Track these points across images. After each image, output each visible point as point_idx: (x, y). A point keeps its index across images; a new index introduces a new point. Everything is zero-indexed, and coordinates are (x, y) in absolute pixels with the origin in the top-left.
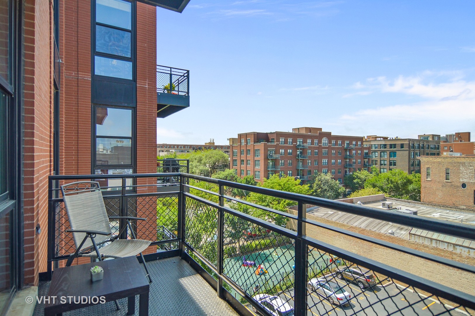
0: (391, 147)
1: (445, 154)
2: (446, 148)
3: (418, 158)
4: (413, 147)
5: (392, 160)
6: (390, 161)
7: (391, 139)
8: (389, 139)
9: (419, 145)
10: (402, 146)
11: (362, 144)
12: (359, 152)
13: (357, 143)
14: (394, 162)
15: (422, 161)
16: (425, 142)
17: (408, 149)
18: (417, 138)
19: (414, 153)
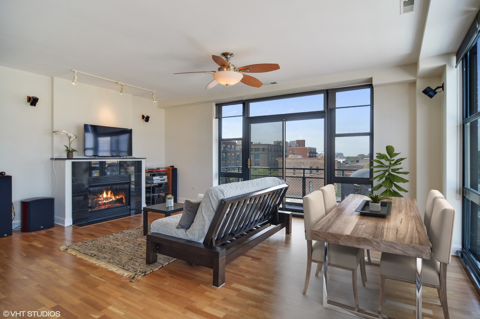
0: (256, 151)
1: (290, 156)
2: (291, 152)
3: (277, 159)
4: (271, 151)
5: (256, 161)
6: (255, 162)
7: (255, 144)
8: (253, 143)
9: (275, 150)
10: (264, 150)
11: (235, 147)
12: (233, 154)
13: (231, 146)
14: (258, 163)
15: (279, 162)
16: (278, 147)
17: (267, 152)
18: (273, 144)
19: (271, 155)
